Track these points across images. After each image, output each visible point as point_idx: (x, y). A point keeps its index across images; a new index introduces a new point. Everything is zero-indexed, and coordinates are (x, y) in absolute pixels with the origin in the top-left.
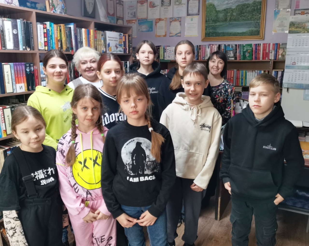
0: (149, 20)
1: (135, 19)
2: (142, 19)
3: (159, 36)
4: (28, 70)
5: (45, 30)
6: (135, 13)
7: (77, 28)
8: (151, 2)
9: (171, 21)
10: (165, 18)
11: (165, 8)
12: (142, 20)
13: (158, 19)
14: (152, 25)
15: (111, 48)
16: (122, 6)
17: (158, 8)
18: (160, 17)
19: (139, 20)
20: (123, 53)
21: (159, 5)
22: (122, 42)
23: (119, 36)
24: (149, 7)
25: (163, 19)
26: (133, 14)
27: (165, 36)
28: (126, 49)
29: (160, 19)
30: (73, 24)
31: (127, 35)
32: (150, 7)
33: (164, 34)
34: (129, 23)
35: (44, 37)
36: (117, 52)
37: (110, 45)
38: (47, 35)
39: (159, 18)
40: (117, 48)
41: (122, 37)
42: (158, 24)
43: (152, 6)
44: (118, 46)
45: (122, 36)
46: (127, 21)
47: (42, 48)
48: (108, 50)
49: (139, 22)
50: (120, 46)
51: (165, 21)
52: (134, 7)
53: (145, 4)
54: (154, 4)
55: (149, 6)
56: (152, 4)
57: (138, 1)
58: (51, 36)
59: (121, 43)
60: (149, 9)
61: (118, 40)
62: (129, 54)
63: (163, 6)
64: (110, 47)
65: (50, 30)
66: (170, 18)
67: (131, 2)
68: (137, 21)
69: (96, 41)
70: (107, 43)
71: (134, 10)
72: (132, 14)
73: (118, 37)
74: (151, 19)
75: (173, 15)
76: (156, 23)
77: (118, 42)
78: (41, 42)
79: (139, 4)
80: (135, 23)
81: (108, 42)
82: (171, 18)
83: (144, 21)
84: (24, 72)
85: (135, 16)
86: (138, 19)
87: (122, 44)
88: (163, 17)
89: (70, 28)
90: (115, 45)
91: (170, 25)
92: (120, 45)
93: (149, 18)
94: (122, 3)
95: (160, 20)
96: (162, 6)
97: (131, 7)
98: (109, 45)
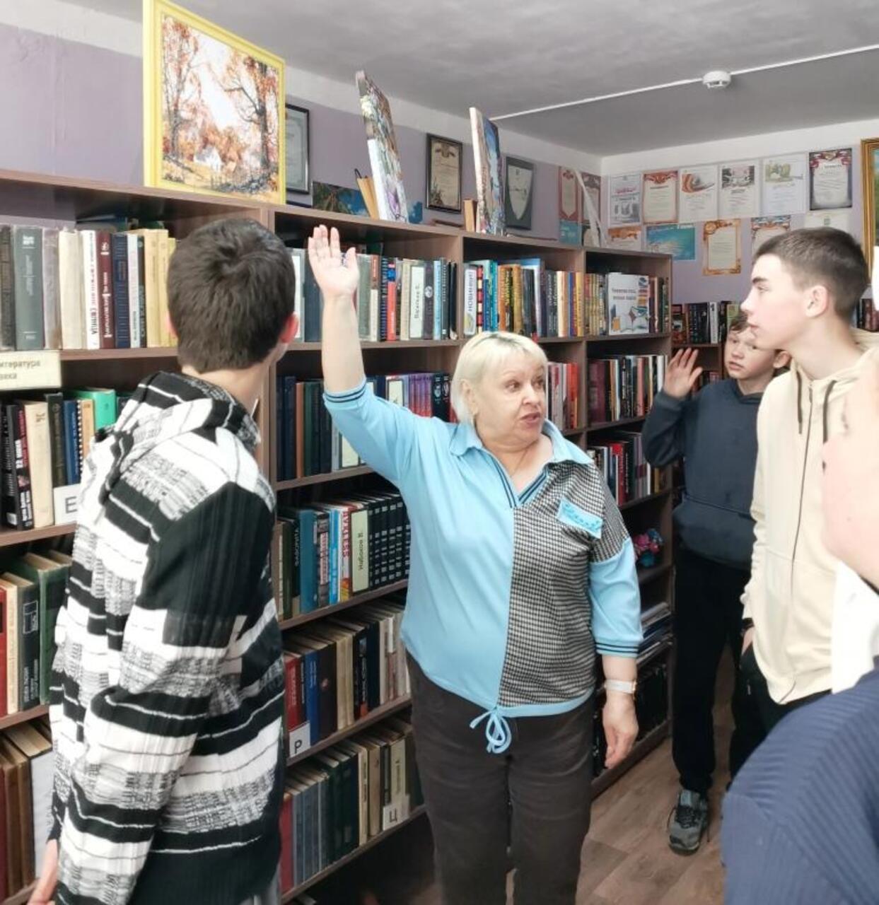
0: (684, 227)
1: (636, 224)
2: (659, 225)
3: (717, 272)
4: (438, 394)
5: (480, 282)
6: (635, 208)
7: (547, 272)
8: (689, 175)
9: (756, 227)
10: (735, 219)
11: (734, 192)
12: (659, 227)
13: (711, 222)
14: (693, 241)
15: (619, 320)
16: (597, 191)
17: (713, 192)
18: (718, 216)
19: (648, 229)
20: (647, 331)
21: (716, 182)
22: (645, 301)
23: (640, 284)
24: (683, 190)
25: (728, 222)
26: (631, 211)
27: (736, 273)
28: (654, 320)
29: (718, 224)
30: (538, 261)
31: (656, 280)
32: (686, 189)
33: (734, 266)
34: (618, 236)
35: (478, 302)
36: (633, 330)
37: (618, 313)
38: (483, 296)
39: (715, 219)
40: (633, 317)
41: (646, 286)
42: (710, 237)
43: (692, 186)
44: (636, 313)
45: (645, 284)
46: (611, 231)
47: (472, 331)
48: (612, 325)
49: (650, 233)
50: (640, 311)
51: (737, 226)
52: (634, 192)
53: (670, 183)
54: (698, 182)
55: (681, 186)
56: (693, 183)
57: (645, 176)
58: (492, 298)
59: (643, 305)
60: (683, 194)
61: (636, 295)
62: (660, 335)
63: (728, 185)
64: (617, 318)
65: (490, 281)
66: (753, 220)
67: (625, 178)
68: (644, 228)
69: (589, 304)
70: (610, 308)
71: (634, 199)
72: (628, 212)
73: (638, 288)
74: (689, 224)
75: (762, 212)
76: (706, 233)
77: (635, 303)
78: (469, 315)
79: (650, 184)
80: (636, 238)
81: (611, 303)
82: (757, 218)
83: (667, 229)
84: (429, 397)
85: (635, 216)
86: (645, 223)
87: (645, 307)
88: (726, 217)
89: (532, 272)
90: (628, 312)
91: (754, 238)
92: (642, 311)
93: (681, 222)
94: (597, 182)
95: (720, 226)
96: (723, 186)
97: (624, 191)
98: (614, 311)
